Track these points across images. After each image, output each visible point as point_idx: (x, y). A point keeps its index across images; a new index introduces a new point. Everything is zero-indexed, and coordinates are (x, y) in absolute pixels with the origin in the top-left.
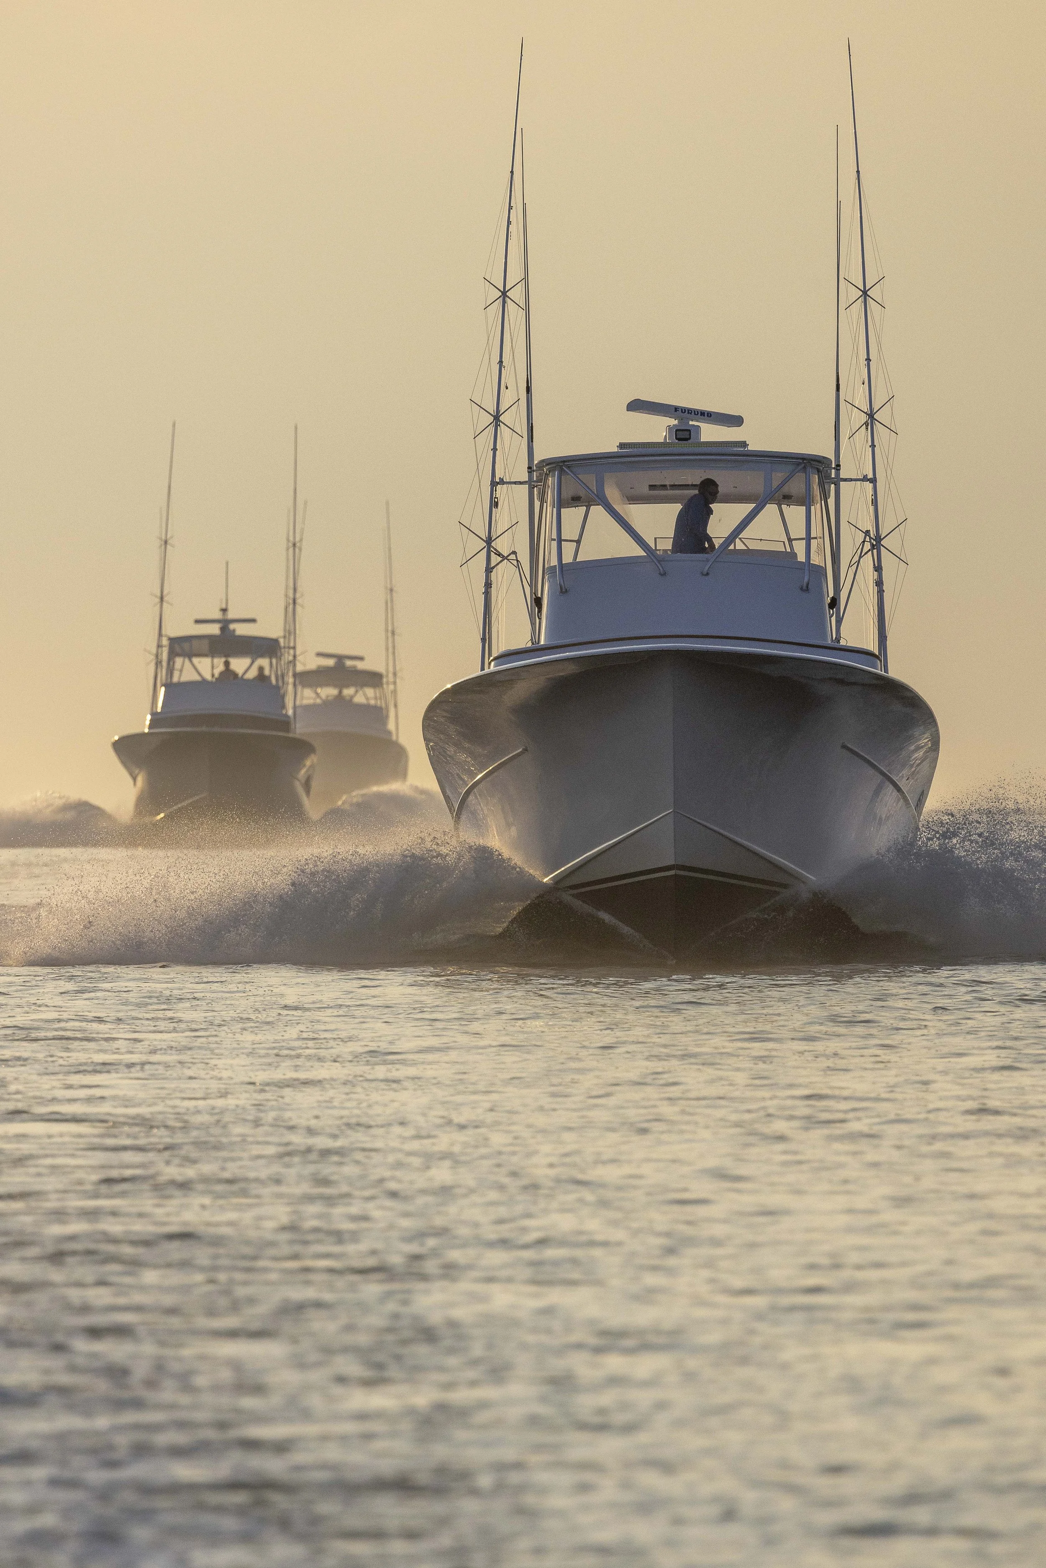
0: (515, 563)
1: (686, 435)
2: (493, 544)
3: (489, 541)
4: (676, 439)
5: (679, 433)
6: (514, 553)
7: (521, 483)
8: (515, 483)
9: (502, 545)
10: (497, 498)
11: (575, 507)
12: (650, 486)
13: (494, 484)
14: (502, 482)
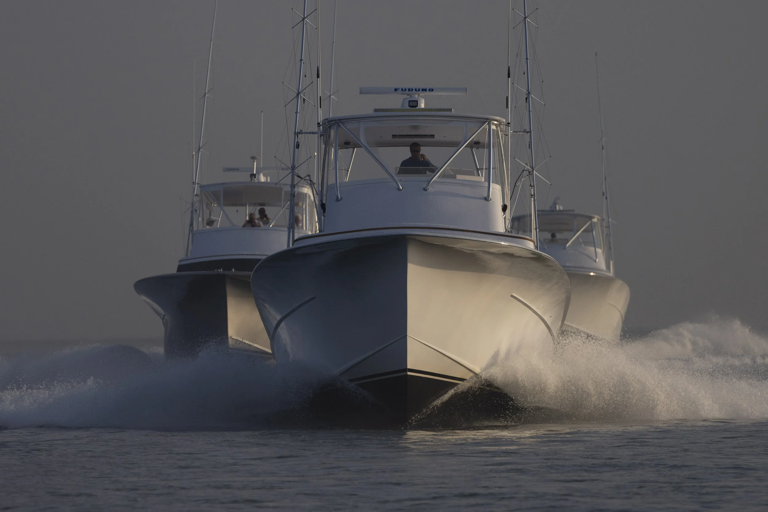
0: (309, 182)
1: (414, 104)
2: (296, 171)
3: (293, 168)
4: (409, 106)
5: (411, 103)
6: (309, 176)
7: (313, 133)
8: (310, 133)
9: (302, 171)
10: (298, 142)
11: (347, 148)
12: (393, 136)
13: (297, 134)
14: (301, 132)
